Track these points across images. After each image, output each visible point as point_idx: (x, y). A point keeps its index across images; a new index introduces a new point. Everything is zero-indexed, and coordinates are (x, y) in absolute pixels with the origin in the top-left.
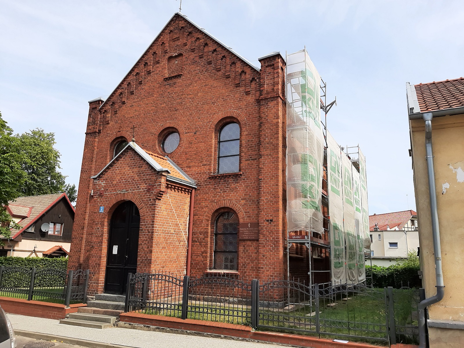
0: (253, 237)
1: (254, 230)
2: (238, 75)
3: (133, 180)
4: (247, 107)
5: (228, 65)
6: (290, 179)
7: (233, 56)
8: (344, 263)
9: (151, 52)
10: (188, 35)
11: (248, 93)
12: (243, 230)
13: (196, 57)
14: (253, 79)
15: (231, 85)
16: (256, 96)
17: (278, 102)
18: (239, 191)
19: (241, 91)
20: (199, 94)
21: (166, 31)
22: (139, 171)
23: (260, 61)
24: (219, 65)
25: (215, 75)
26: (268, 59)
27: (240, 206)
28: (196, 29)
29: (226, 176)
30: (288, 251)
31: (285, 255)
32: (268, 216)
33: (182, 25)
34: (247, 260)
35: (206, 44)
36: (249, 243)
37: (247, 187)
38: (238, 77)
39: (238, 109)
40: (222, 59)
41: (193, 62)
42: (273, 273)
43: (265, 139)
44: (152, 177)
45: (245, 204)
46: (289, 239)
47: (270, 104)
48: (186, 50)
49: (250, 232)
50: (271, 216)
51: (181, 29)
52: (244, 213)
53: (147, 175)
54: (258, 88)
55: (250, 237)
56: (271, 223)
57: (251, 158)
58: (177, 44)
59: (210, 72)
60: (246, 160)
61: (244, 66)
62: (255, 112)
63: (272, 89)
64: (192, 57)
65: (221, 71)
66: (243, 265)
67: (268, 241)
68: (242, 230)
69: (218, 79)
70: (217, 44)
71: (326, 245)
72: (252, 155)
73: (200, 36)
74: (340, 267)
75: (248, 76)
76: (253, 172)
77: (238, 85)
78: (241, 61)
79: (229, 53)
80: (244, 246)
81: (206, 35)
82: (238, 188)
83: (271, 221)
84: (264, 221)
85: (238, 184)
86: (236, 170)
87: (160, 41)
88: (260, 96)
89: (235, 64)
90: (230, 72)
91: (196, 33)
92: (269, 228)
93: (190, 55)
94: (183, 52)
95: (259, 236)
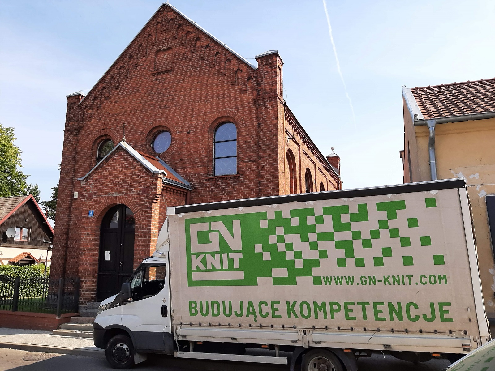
2: (234, 73)
3: (126, 182)
4: (244, 107)
5: (222, 62)
7: (227, 53)
9: (137, 45)
10: (178, 28)
11: (244, 92)
13: (187, 52)
14: (250, 78)
15: (226, 83)
16: (253, 95)
17: (276, 102)
19: (237, 89)
20: (192, 92)
21: (153, 22)
22: (131, 173)
23: (257, 59)
24: (212, 62)
25: (208, 71)
26: (265, 58)
28: (186, 22)
29: (223, 178)
33: (170, 16)
35: (198, 39)
37: (246, 189)
38: (233, 75)
39: (235, 108)
40: (216, 55)
41: (184, 58)
43: (264, 141)
44: (146, 179)
47: (268, 105)
48: (176, 43)
51: (169, 21)
53: (142, 177)
54: (255, 88)
57: (249, 159)
58: (166, 37)
59: (203, 69)
60: (245, 162)
61: (240, 64)
62: (252, 112)
63: (270, 89)
64: (182, 51)
65: (215, 68)
69: (212, 76)
70: (210, 39)
72: (251, 157)
73: (191, 30)
75: (244, 74)
76: (252, 174)
77: (234, 83)
78: (236, 58)
79: (223, 49)
81: (198, 29)
82: (236, 191)
85: (237, 187)
86: (234, 172)
87: (147, 33)
88: (257, 96)
89: (230, 61)
90: (225, 69)
91: (187, 26)
93: (180, 49)
94: (172, 45)
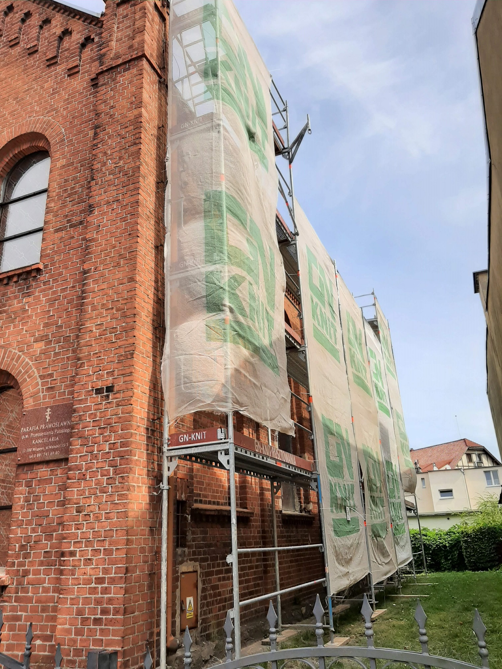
0: (54, 450)
1: (61, 428)
2: (55, 41)
4: (68, 103)
5: (34, 27)
6: (175, 266)
8: (361, 523)
11: (72, 72)
12: (29, 433)
14: (87, 39)
15: (37, 67)
16: (91, 74)
17: (141, 68)
18: (29, 317)
19: (57, 73)
25: (5, 56)
27: (31, 359)
30: (165, 485)
31: (155, 502)
32: (100, 377)
34: (34, 530)
36: (43, 471)
37: (52, 301)
38: (54, 45)
39: (48, 112)
42: (106, 571)
43: (105, 164)
45: (43, 352)
46: (168, 445)
47: (121, 79)
49: (49, 436)
50: (111, 373)
52: (39, 380)
54: (97, 55)
55: (47, 451)
56: (108, 396)
57: (68, 221)
60: (57, 231)
61: (69, 19)
62: (86, 109)
63: (128, 47)
66: (22, 547)
67: (96, 457)
68: (25, 434)
69: (12, 62)
71: (306, 471)
72: (72, 215)
74: (350, 532)
75: (76, 36)
77: (51, 63)
80: (29, 485)
82: (28, 310)
83: (110, 389)
84: (88, 393)
85: (31, 299)
89: (50, 21)
90: (38, 41)
92: (102, 415)
95: (70, 444)
